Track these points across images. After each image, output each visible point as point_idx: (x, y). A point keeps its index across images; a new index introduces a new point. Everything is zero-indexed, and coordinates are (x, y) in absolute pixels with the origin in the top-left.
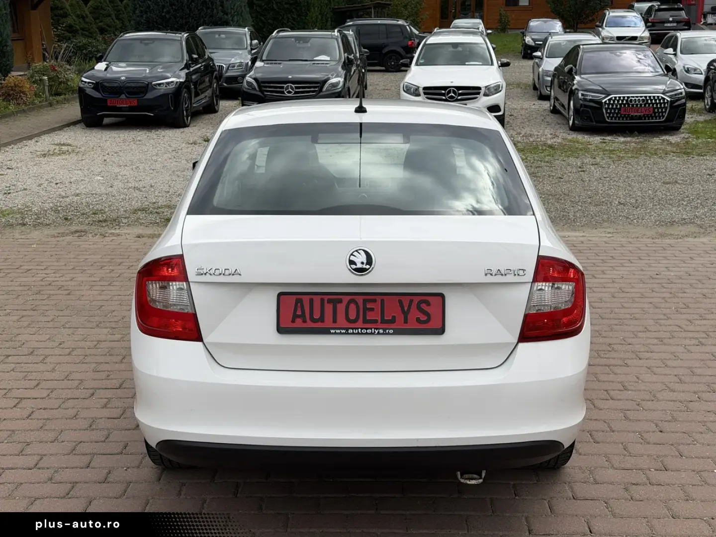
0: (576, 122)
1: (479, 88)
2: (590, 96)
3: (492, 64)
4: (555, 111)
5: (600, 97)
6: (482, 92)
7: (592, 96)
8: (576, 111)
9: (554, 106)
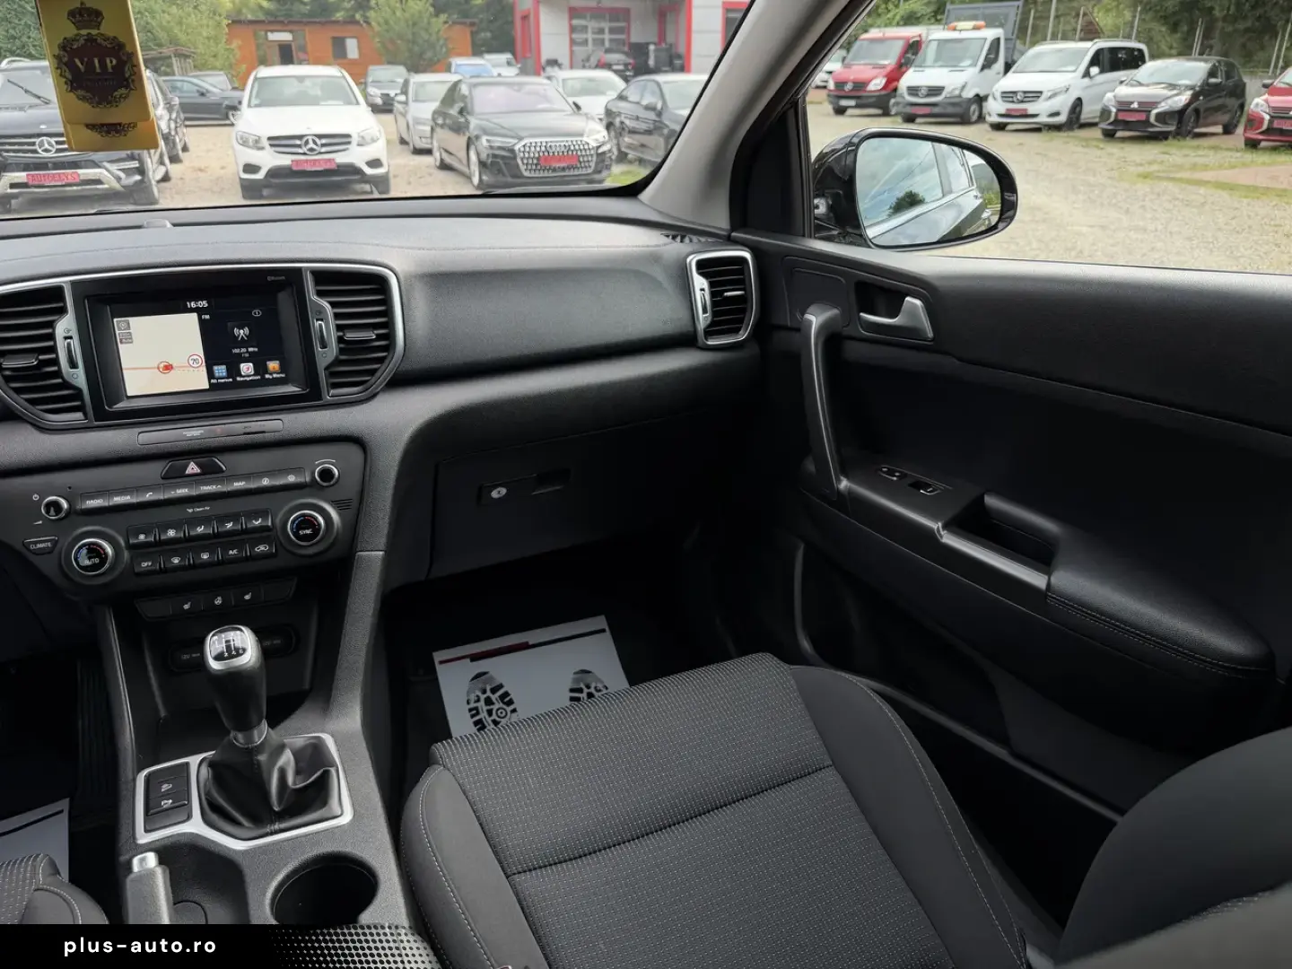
0: (484, 178)
1: (348, 136)
2: (498, 141)
3: (358, 103)
4: (444, 166)
5: (509, 143)
6: (355, 140)
7: (502, 142)
8: (482, 164)
9: (442, 160)
